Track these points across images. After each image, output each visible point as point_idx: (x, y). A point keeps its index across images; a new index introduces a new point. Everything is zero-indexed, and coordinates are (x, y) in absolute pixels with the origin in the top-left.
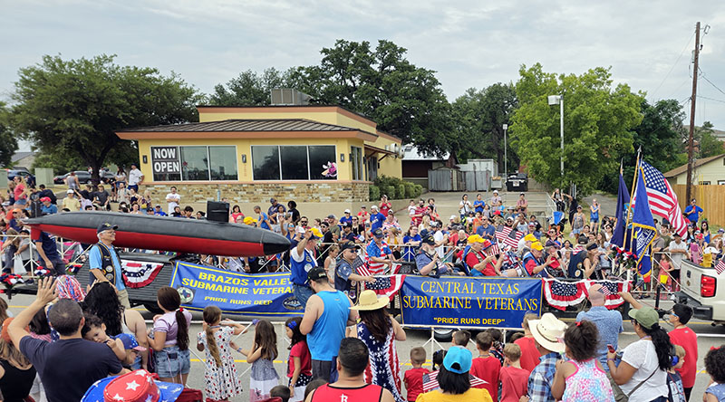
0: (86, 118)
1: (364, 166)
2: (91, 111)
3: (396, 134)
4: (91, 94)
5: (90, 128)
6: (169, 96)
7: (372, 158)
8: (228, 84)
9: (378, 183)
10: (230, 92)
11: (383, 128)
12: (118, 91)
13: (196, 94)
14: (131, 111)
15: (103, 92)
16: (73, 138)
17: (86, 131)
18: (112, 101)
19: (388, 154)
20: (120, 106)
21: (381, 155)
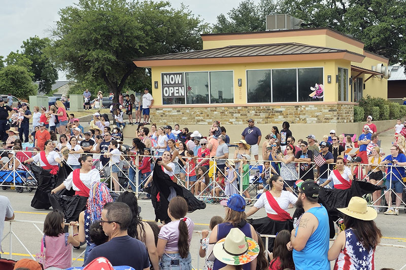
0: (110, 49)
1: (349, 87)
2: (114, 43)
3: (384, 54)
4: (115, 27)
5: (113, 58)
6: (179, 27)
7: (358, 79)
8: (229, 14)
9: (363, 103)
10: (230, 20)
11: (370, 49)
12: (137, 24)
13: (201, 24)
14: (146, 41)
15: (125, 25)
16: (99, 68)
17: (110, 60)
18: (132, 33)
19: (374, 74)
20: (138, 38)
21: (367, 76)
